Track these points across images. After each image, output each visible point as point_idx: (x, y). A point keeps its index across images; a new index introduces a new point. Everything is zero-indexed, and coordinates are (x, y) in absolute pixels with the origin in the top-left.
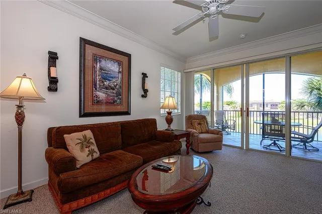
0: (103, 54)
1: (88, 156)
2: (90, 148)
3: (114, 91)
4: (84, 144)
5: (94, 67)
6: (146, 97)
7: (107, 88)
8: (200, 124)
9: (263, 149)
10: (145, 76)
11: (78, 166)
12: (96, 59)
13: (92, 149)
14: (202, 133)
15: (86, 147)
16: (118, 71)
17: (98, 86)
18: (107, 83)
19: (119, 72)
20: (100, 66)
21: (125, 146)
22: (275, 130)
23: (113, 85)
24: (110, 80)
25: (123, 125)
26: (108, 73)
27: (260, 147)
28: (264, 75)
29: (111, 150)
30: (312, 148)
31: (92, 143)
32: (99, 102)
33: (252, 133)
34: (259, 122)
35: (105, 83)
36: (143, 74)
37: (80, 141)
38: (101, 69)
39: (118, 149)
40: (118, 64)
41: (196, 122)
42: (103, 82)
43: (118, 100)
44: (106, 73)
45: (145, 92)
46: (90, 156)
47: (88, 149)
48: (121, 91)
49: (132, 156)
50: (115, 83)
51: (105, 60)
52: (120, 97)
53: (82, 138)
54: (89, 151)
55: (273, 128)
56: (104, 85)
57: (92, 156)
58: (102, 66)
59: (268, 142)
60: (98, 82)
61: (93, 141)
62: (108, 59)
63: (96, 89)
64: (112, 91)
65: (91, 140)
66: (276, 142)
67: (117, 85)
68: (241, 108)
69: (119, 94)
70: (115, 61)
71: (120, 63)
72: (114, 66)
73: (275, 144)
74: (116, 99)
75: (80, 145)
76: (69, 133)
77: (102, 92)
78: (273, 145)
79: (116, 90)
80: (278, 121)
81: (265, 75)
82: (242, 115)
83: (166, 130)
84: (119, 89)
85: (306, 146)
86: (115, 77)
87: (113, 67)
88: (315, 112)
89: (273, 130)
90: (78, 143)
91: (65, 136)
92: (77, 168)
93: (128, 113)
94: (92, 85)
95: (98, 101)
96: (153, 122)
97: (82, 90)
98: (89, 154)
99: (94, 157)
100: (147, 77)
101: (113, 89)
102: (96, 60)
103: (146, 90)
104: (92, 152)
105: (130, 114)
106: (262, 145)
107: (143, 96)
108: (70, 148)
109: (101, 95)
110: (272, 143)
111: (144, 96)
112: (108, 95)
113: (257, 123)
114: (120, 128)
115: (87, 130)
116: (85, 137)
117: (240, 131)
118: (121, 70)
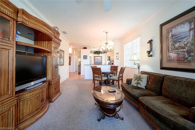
3: (185, 50)
5: (167, 38)
7: (177, 49)
15: (137, 80)
16: (188, 30)
17: (170, 49)
19: (191, 30)
20: (172, 34)
23: (183, 45)
24: (181, 41)
35: (176, 45)
38: (172, 36)
40: (189, 23)
42: (174, 45)
43: (190, 58)
44: (176, 37)
50: (186, 42)
56: (175, 47)
57: (137, 85)
60: (170, 47)
63: (169, 52)
64: (182, 50)
65: (141, 79)
67: (188, 43)
70: (185, 22)
71: (191, 21)
74: (187, 56)
77: (173, 53)
79: (187, 48)
84: (191, 47)
87: (183, 29)
95: (170, 60)
101: (184, 48)
102: (169, 32)
109: (173, 55)
112: (179, 54)
116: (140, 76)
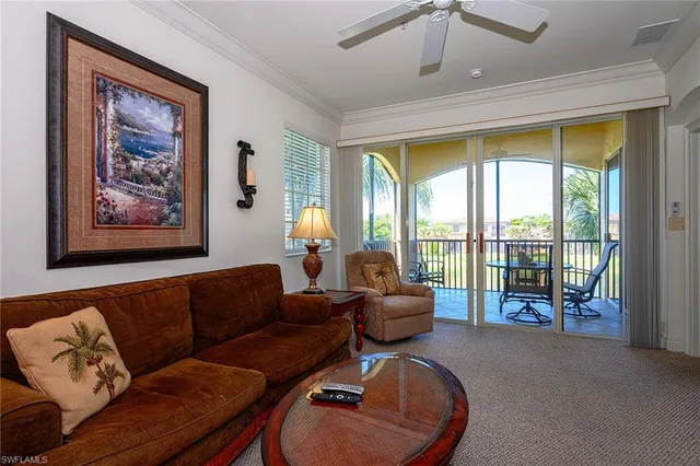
0: (125, 77)
1: (97, 390)
2: (102, 365)
3: (160, 189)
4: (81, 352)
5: (97, 114)
6: (249, 206)
7: (137, 179)
8: (381, 273)
9: (506, 322)
10: (245, 149)
11: (67, 430)
12: (103, 87)
13: (107, 367)
14: (387, 294)
15: (90, 364)
16: (170, 131)
17: (110, 172)
18: (137, 164)
19: (175, 134)
20: (117, 111)
21: (202, 345)
22: (525, 280)
23: (157, 172)
25: (197, 284)
26: (142, 135)
27: (498, 317)
28: (498, 162)
29: (165, 362)
30: (588, 313)
31: (107, 348)
32: (113, 221)
33: (489, 288)
34: (495, 264)
35: (134, 164)
36: (240, 143)
37: (66, 346)
38: (120, 120)
39: (185, 357)
40: (173, 110)
41: (372, 269)
42: (126, 160)
43: (173, 215)
44: (135, 134)
45: (248, 192)
46: (105, 389)
47: (94, 369)
48: (181, 188)
49: (236, 373)
50: (165, 166)
51: (133, 95)
52: (180, 205)
53: (72, 333)
54: (99, 374)
55: (522, 276)
56: (129, 168)
57: (111, 387)
58: (122, 111)
59: (515, 306)
60: (110, 160)
61: (107, 340)
62: (142, 91)
63: (104, 180)
64: (153, 187)
65: (103, 340)
66: (531, 305)
67: (169, 170)
68: (468, 235)
69: (173, 197)
70: (163, 101)
71: (177, 109)
72: (160, 116)
73: (528, 308)
74: (166, 210)
75: (68, 358)
76: (26, 324)
77: (121, 190)
78: (524, 311)
79: (166, 184)
80: (532, 260)
81: (501, 163)
82: (469, 250)
83: (305, 292)
84: (176, 183)
85: (579, 309)
86: (163, 149)
87: (157, 119)
88: (579, 241)
89: (522, 280)
90: (61, 354)
91: (12, 333)
92: (65, 437)
93: (200, 251)
94: (90, 167)
95: (111, 218)
96: (271, 274)
97: (58, 181)
98: (100, 385)
99: (117, 391)
100: (252, 153)
101: (158, 182)
102: (104, 91)
103: (251, 187)
104: (107, 377)
105: (207, 255)
106: (504, 314)
107: (241, 204)
108: (32, 373)
109: (121, 198)
110: (524, 308)
111: (244, 204)
112: (143, 199)
113: (492, 266)
114: (187, 295)
115: (85, 307)
116: (82, 330)
117: (464, 286)
118: (180, 128)
